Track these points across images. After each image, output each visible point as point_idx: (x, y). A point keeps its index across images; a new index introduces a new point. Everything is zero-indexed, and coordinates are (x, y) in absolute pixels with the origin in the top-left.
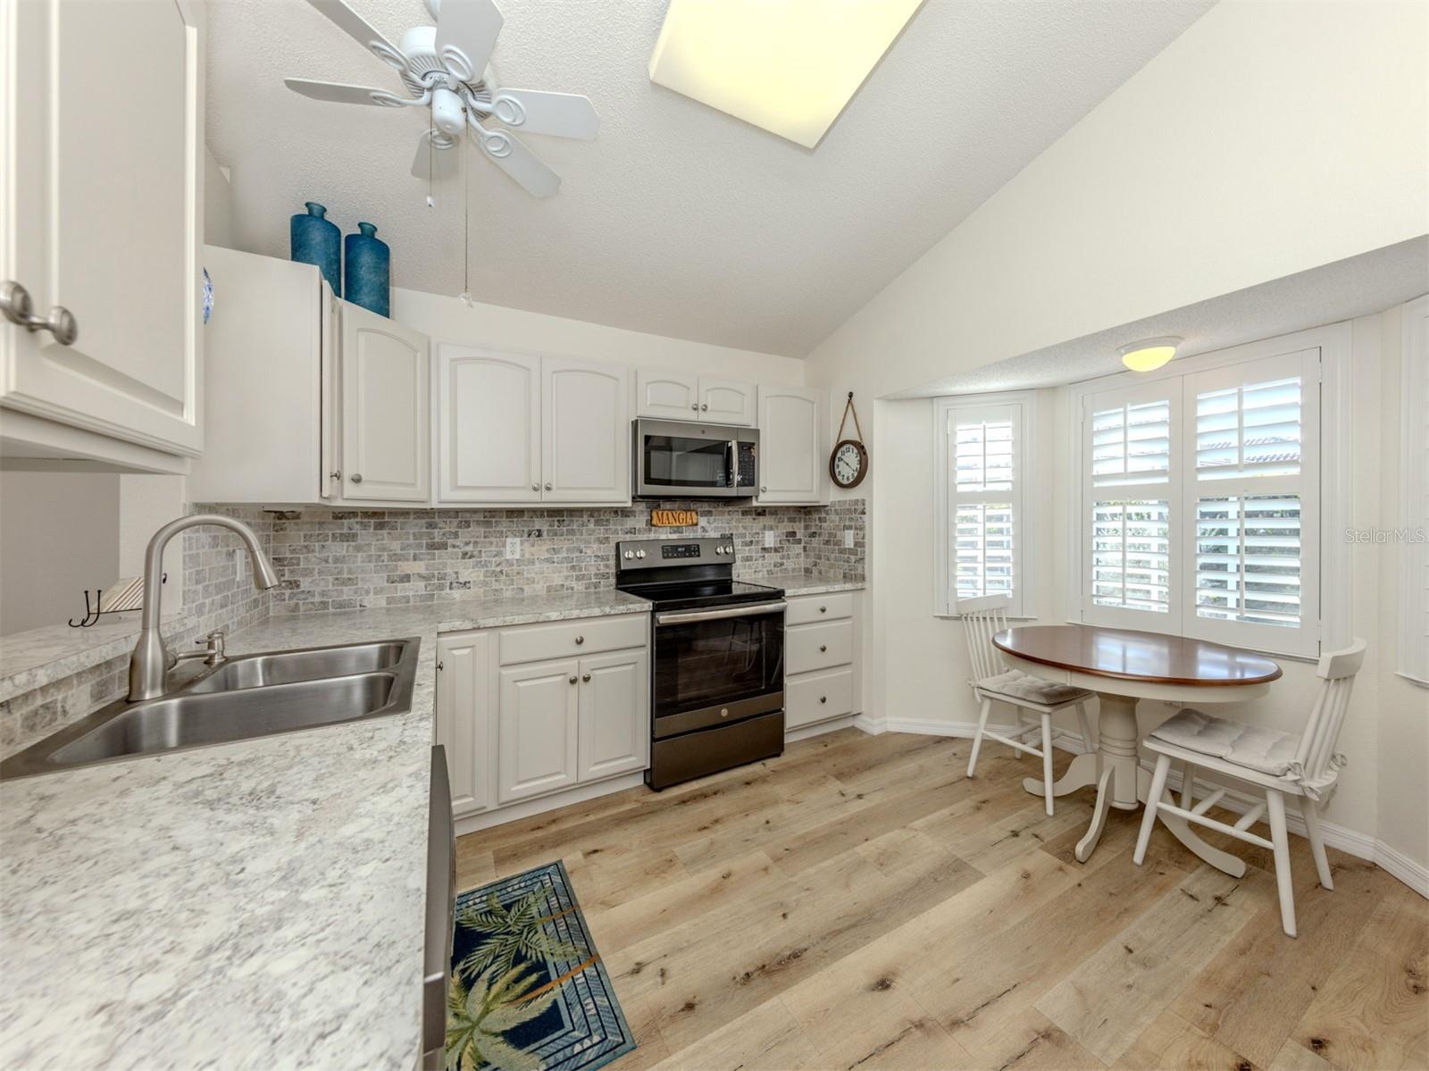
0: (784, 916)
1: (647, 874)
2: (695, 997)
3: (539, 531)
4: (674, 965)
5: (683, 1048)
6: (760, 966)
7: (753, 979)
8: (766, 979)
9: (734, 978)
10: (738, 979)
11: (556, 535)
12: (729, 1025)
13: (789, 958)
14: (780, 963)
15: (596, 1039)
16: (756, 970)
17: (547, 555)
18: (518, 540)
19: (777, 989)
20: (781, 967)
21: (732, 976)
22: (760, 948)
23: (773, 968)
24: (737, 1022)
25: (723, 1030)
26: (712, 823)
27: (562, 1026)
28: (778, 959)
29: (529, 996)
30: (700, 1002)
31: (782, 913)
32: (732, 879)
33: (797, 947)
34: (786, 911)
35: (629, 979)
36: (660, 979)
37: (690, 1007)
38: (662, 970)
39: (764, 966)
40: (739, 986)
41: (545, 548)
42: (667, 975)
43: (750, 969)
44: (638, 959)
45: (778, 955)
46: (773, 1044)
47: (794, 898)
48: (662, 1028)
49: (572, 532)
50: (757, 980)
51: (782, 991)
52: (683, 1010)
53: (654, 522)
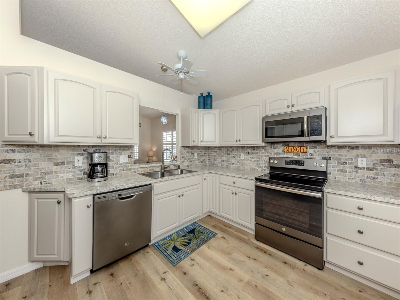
0: (222, 291)
1: (222, 251)
2: (188, 274)
3: (249, 152)
4: (196, 267)
5: (175, 275)
6: (201, 288)
7: (196, 287)
8: (196, 291)
9: (195, 282)
10: (195, 283)
11: (253, 153)
12: (181, 284)
13: (206, 296)
14: (203, 293)
15: (175, 259)
16: (199, 287)
17: (251, 159)
18: (244, 154)
19: (194, 294)
20: (202, 294)
21: (195, 281)
22: (207, 286)
23: (201, 292)
24: (182, 285)
25: (180, 283)
26: (253, 259)
27: (177, 253)
28: (205, 292)
29: (182, 245)
30: (187, 276)
31: (223, 290)
32: (231, 271)
33: (211, 298)
34: (224, 291)
35: (190, 259)
36: (191, 265)
37: (185, 274)
38: (194, 264)
39: (201, 289)
40: (193, 283)
41: (250, 157)
42: (193, 266)
43: (199, 285)
44: (195, 259)
45: (206, 292)
46: (178, 296)
47: (232, 293)
48: (179, 270)
49: (257, 153)
50: (196, 288)
51: (194, 296)
52: (184, 272)
53: (285, 151)
